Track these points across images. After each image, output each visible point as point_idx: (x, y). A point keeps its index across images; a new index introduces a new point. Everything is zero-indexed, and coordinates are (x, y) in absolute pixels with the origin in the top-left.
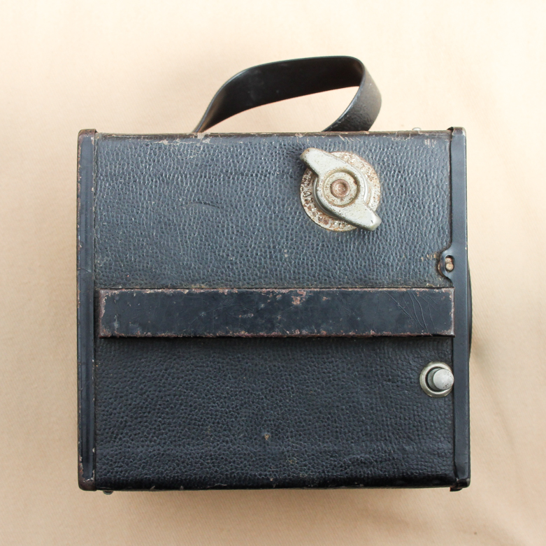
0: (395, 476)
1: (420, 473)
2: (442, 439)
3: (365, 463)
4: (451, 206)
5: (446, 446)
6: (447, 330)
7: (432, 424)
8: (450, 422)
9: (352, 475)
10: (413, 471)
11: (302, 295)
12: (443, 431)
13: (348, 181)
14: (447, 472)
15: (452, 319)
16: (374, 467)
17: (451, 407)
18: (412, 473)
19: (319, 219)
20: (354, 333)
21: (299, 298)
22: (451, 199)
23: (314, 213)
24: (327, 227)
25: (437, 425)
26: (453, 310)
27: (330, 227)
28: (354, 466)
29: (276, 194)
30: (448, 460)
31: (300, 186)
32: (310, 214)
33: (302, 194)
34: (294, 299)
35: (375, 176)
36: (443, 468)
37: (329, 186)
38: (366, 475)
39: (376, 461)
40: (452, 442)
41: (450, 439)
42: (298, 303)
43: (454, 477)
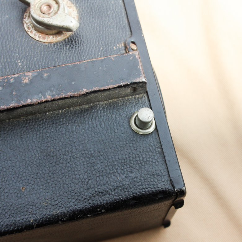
0: (127, 198)
1: (146, 191)
2: (157, 163)
3: (102, 193)
4: (127, 14)
5: (161, 168)
6: (139, 78)
7: (147, 154)
8: (160, 150)
9: (94, 204)
10: (141, 191)
11: (29, 75)
12: (156, 158)
13: (52, 3)
14: (167, 187)
15: (141, 70)
16: (109, 194)
17: (158, 139)
18: (140, 193)
19: (39, 37)
20: (72, 93)
21: (27, 78)
22: (126, 10)
23: (35, 34)
24: (45, 41)
25: (151, 154)
26: (140, 64)
27: (48, 40)
28: (94, 196)
29: (8, 28)
30: (165, 177)
31: (23, 21)
32: (32, 35)
33: (25, 25)
34: (23, 79)
35: (73, 5)
36: (163, 183)
37: (39, 9)
38: (105, 202)
39: (110, 189)
40: (165, 163)
41: (163, 162)
42: (27, 81)
43: (173, 189)
